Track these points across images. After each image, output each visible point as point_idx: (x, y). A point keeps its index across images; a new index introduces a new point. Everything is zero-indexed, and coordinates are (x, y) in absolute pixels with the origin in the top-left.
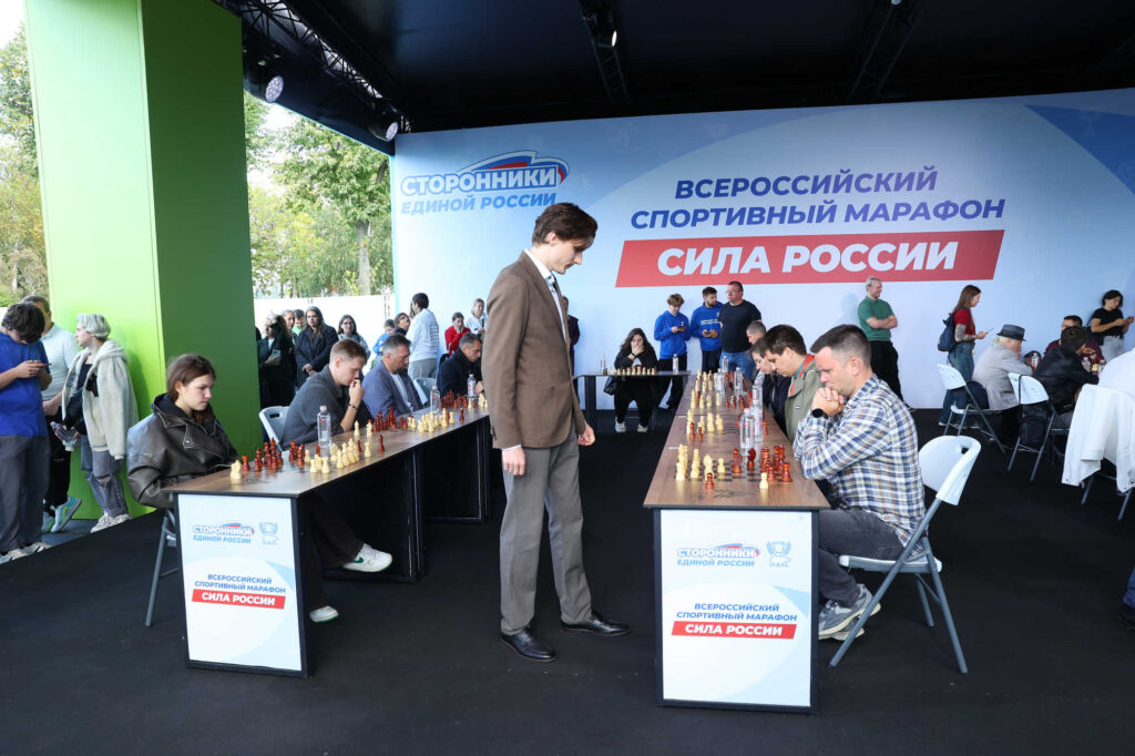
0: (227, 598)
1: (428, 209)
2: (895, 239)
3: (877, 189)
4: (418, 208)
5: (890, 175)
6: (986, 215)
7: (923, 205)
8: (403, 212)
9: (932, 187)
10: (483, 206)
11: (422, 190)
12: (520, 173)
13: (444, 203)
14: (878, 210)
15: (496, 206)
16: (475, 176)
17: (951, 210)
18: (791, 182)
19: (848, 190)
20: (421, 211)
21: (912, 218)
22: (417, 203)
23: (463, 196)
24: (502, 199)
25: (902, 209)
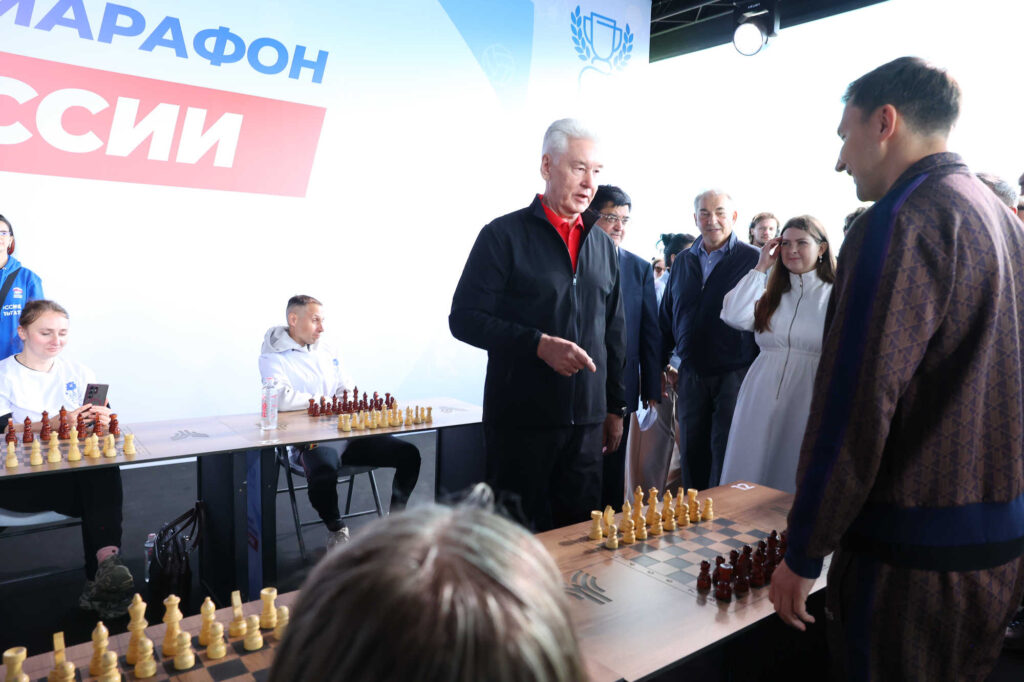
2: (112, 85)
6: (294, 74)
7: (172, 22)
14: (62, 10)
17: (230, 48)
21: (148, 46)
25: (124, 21)
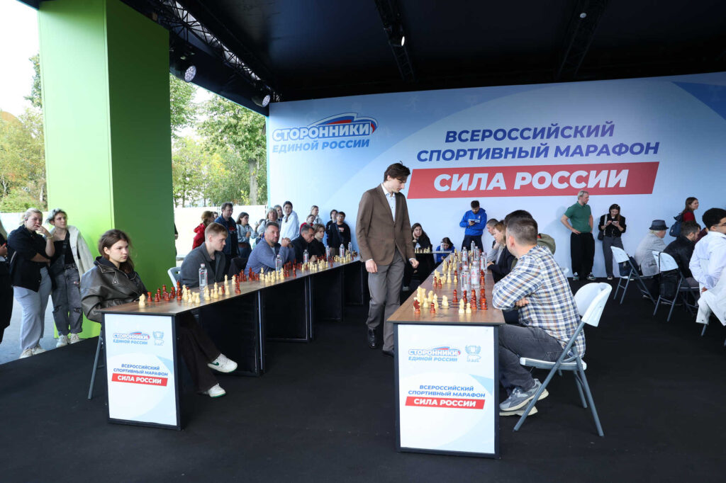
0: (133, 379)
1: (289, 150)
2: (588, 168)
3: (575, 136)
4: (283, 149)
5: (584, 127)
6: (647, 153)
7: (606, 146)
8: (274, 151)
9: (611, 135)
10: (323, 148)
11: (286, 137)
12: (347, 127)
13: (299, 145)
14: (576, 150)
15: (331, 147)
16: (319, 129)
17: (624, 149)
18: (519, 132)
19: (556, 137)
20: (285, 151)
21: (598, 154)
22: (282, 146)
23: (311, 142)
24: (336, 143)
25: (592, 149)
